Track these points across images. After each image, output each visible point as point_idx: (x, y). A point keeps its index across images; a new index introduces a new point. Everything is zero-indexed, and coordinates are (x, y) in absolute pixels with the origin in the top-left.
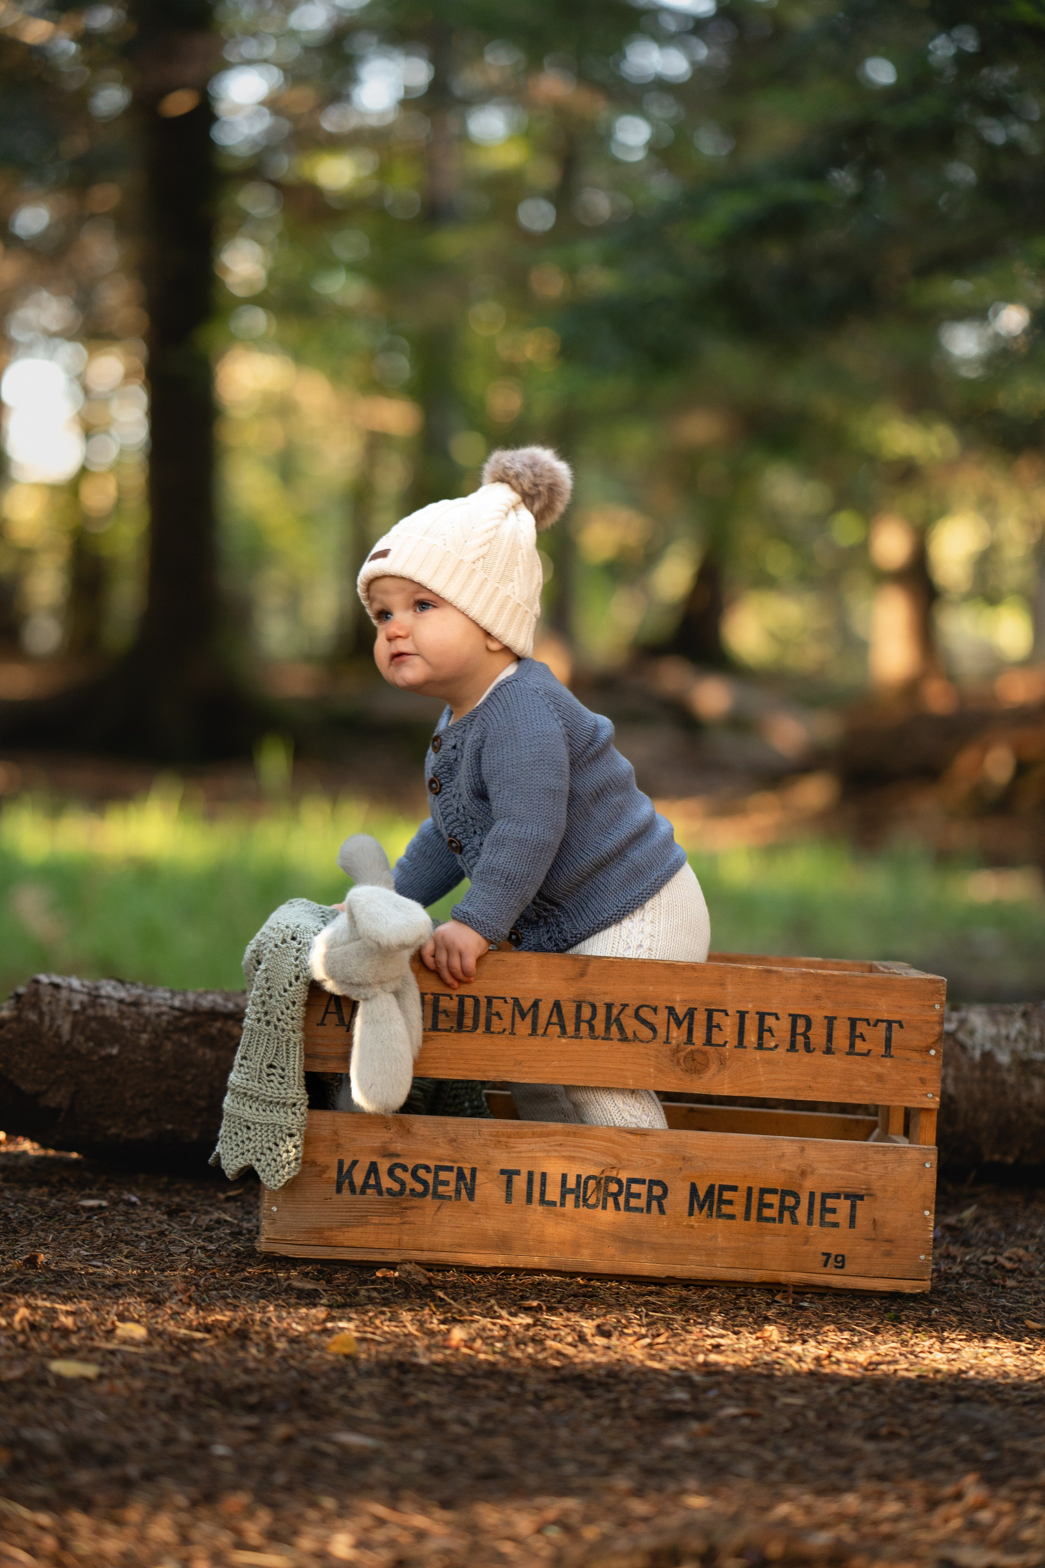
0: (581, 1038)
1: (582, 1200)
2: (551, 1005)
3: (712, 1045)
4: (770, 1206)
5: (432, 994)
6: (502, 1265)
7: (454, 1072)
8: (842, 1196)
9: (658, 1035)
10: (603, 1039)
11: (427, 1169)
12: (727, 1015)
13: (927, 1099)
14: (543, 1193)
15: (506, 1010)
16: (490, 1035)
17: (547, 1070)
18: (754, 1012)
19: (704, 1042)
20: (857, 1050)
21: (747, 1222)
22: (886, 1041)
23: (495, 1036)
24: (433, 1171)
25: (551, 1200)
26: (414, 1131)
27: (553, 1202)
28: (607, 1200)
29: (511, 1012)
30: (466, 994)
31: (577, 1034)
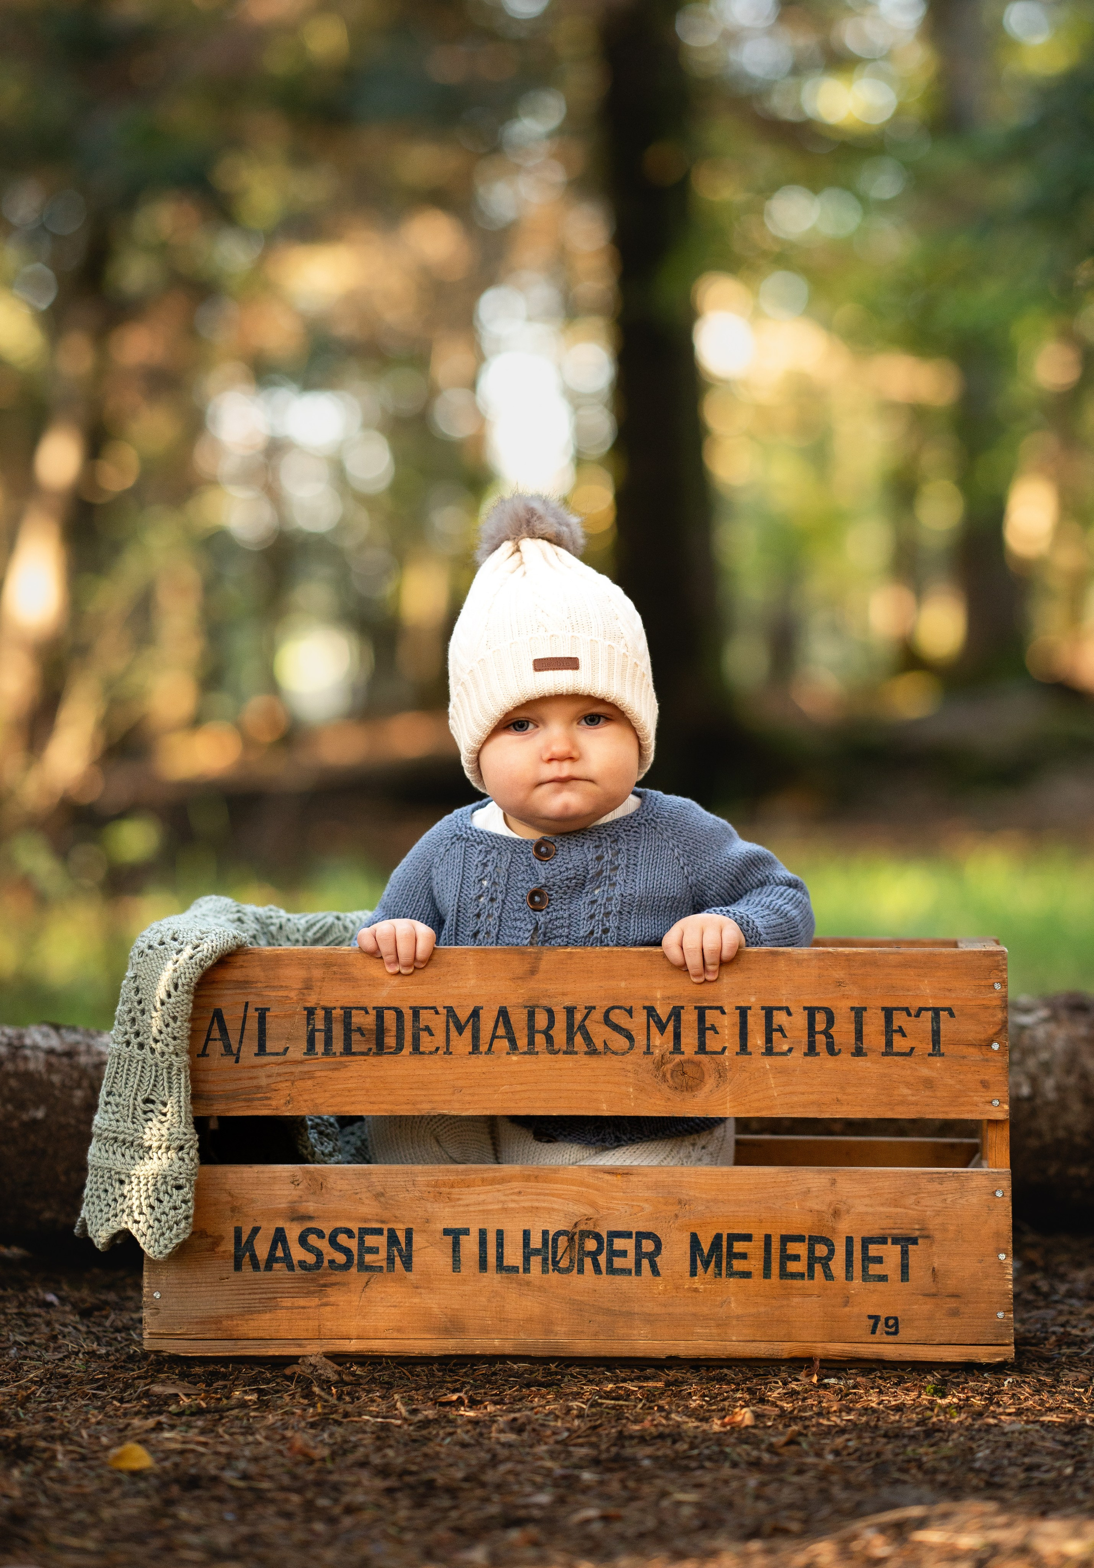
0: (537, 1053)
1: (551, 1263)
2: (496, 1013)
3: (706, 1053)
4: (796, 1258)
5: (342, 1008)
6: (453, 1352)
7: (376, 1107)
8: (890, 1241)
9: (635, 1044)
10: (565, 1053)
11: (349, 1233)
12: (723, 1012)
13: (994, 1109)
14: (500, 1257)
15: (438, 1023)
16: (418, 1057)
17: (496, 1096)
18: (759, 1006)
19: (696, 1050)
20: (895, 1049)
21: (767, 1281)
22: (933, 1035)
23: (426, 1057)
24: (357, 1236)
25: (510, 1264)
26: (329, 1186)
27: (513, 1267)
28: (583, 1261)
29: (444, 1025)
30: (385, 1006)
31: (531, 1048)
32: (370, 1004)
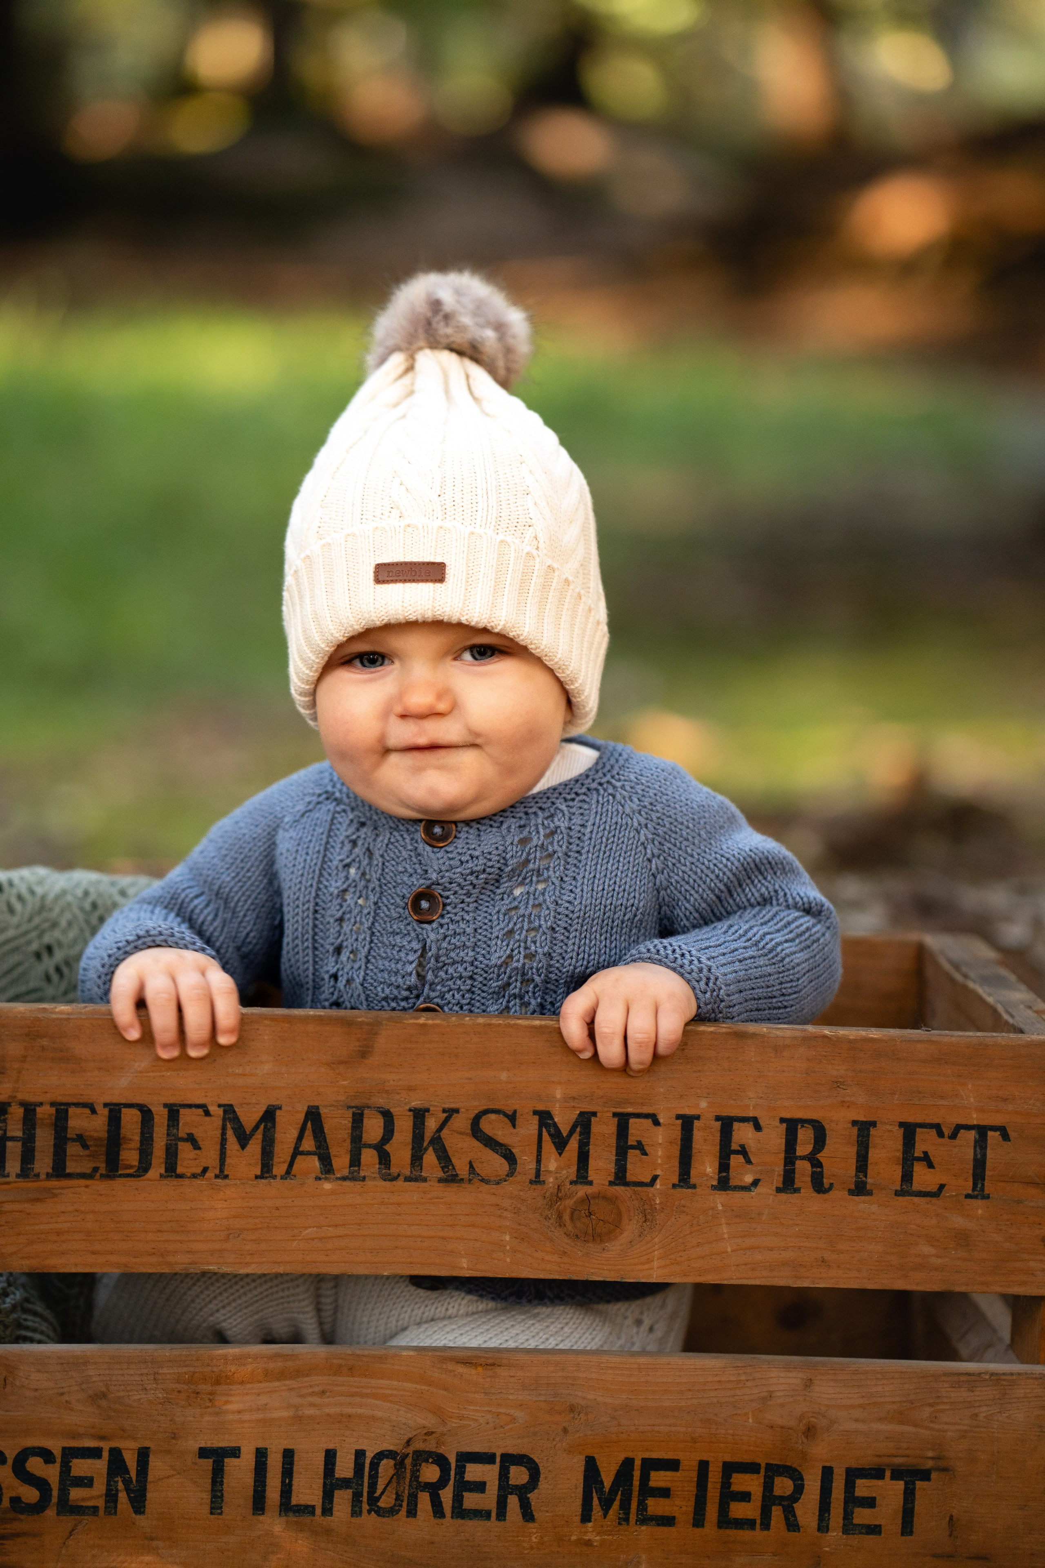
0: (363, 1179)
1: (366, 1501)
2: (301, 1117)
3: (626, 1184)
4: (745, 1497)
5: (52, 1104)
7: (101, 1259)
8: (888, 1474)
9: (519, 1168)
10: (408, 1179)
11: (47, 1456)
12: (657, 1123)
14: (286, 1491)
15: (207, 1129)
16: (175, 1182)
17: (295, 1244)
18: (712, 1115)
19: (612, 1178)
20: (916, 1186)
21: (698, 1530)
22: (975, 1167)
23: (186, 1182)
24: (59, 1460)
25: (302, 1502)
26: (18, 1383)
27: (307, 1507)
28: (416, 1497)
29: (219, 1132)
30: (123, 1101)
31: (356, 1171)
32: (100, 1098)
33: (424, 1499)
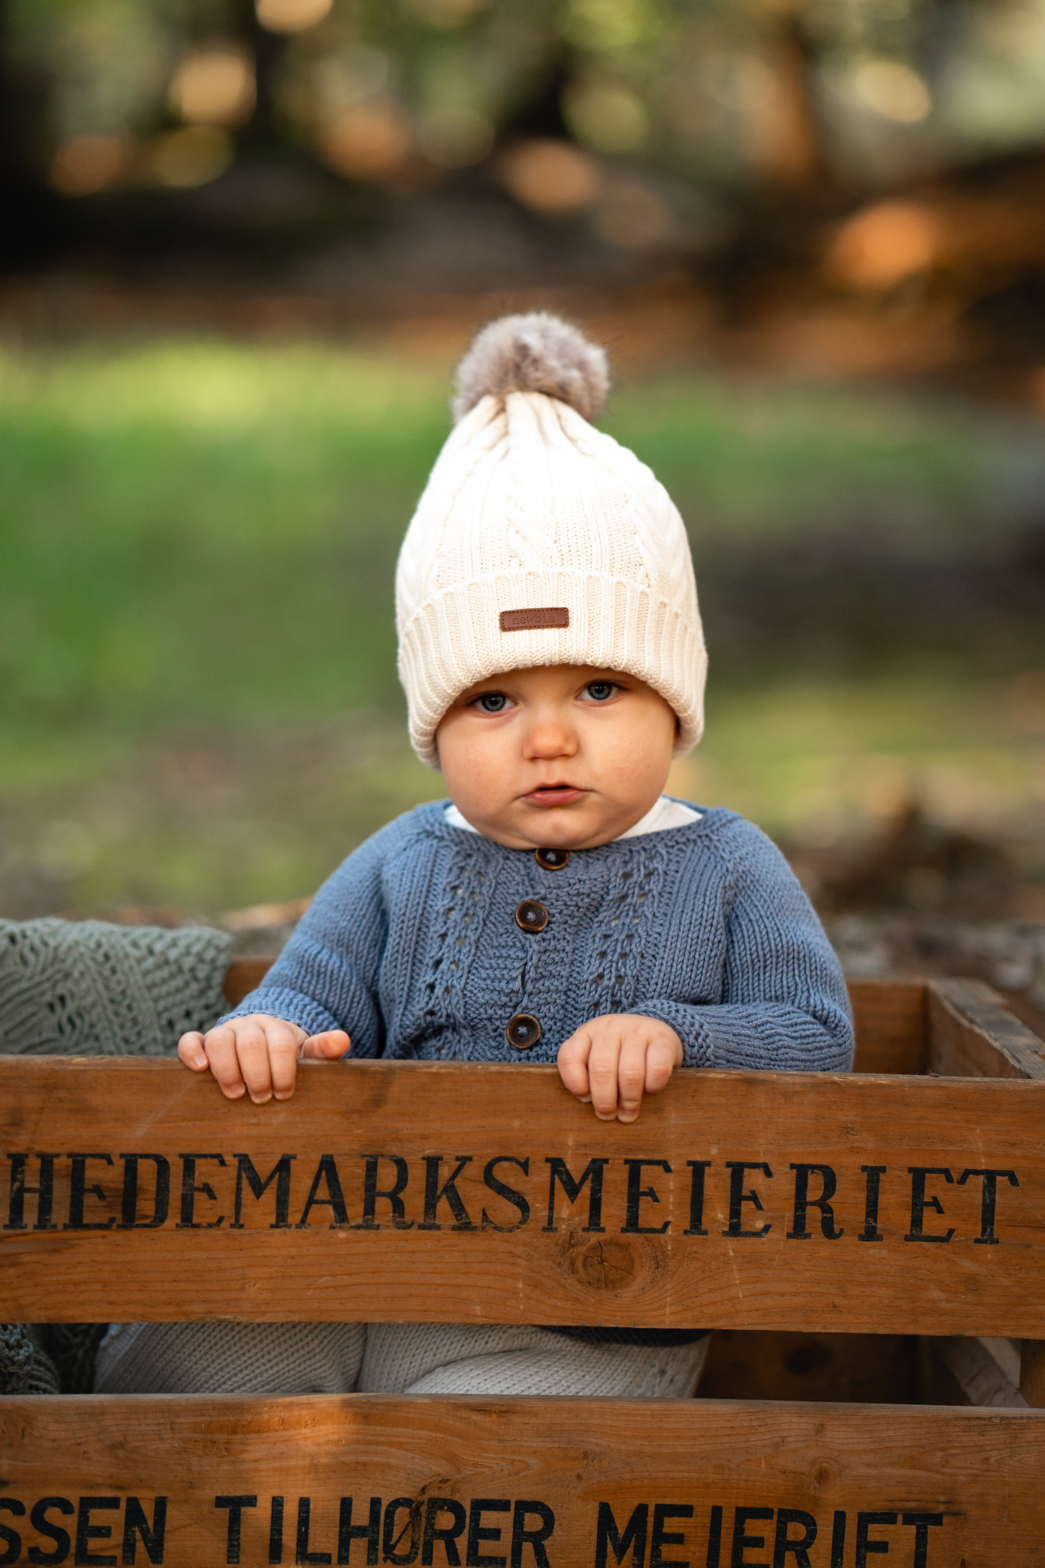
0: (378, 1227)
1: (383, 1548)
2: (315, 1166)
3: (638, 1230)
4: (758, 1542)
5: (70, 1155)
7: (118, 1309)
8: (900, 1518)
9: (531, 1215)
10: (421, 1227)
11: (65, 1506)
12: (668, 1169)
14: (303, 1539)
15: (223, 1179)
16: (191, 1232)
17: (310, 1293)
18: (722, 1162)
19: (624, 1225)
20: (926, 1231)
22: (984, 1212)
23: (202, 1232)
24: (77, 1510)
25: (318, 1551)
26: (35, 1433)
27: (323, 1555)
28: (431, 1545)
29: (233, 1182)
30: (140, 1152)
31: (369, 1220)
32: (116, 1149)
33: (440, 1547)
